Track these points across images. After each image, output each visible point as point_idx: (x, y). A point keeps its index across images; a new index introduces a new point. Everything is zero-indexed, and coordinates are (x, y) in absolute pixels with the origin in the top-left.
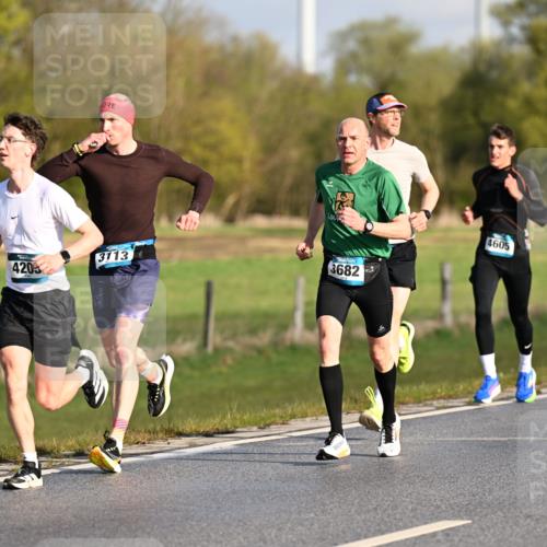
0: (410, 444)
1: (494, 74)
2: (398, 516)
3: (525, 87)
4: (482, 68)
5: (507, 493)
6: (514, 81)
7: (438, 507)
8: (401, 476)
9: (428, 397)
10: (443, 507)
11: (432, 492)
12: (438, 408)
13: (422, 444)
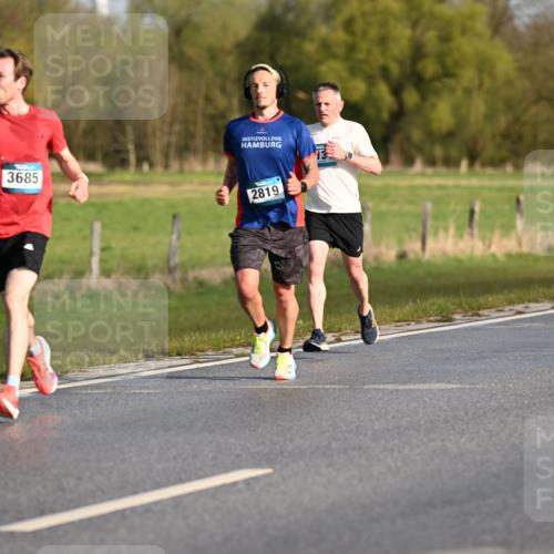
0: (209, 391)
1: (291, 17)
2: (198, 465)
3: (322, 30)
4: (279, 10)
5: (308, 442)
6: (311, 24)
7: (238, 456)
8: (200, 424)
9: (227, 345)
10: (244, 456)
11: (232, 440)
12: (237, 356)
13: (222, 392)
